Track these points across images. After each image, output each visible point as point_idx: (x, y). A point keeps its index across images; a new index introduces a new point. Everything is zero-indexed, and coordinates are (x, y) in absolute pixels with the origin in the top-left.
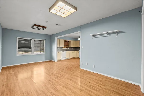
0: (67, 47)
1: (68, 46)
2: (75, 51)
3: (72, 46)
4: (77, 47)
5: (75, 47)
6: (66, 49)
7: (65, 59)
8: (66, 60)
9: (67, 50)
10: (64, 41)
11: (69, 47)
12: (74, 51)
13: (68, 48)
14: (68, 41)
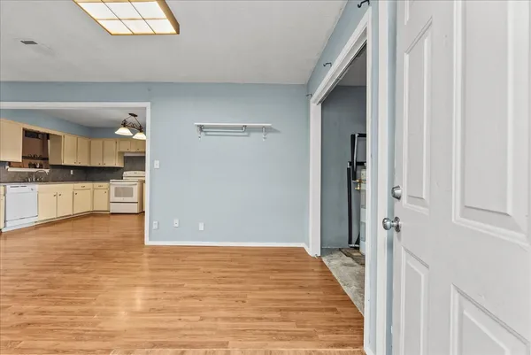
0: (38, 163)
1: (47, 159)
2: (88, 185)
3: (67, 161)
4: (97, 165)
5: (84, 163)
6: (32, 173)
7: (29, 222)
8: (37, 227)
9: (39, 179)
10: (24, 130)
11: (51, 162)
12: (79, 185)
13: (41, 167)
14: (43, 134)
